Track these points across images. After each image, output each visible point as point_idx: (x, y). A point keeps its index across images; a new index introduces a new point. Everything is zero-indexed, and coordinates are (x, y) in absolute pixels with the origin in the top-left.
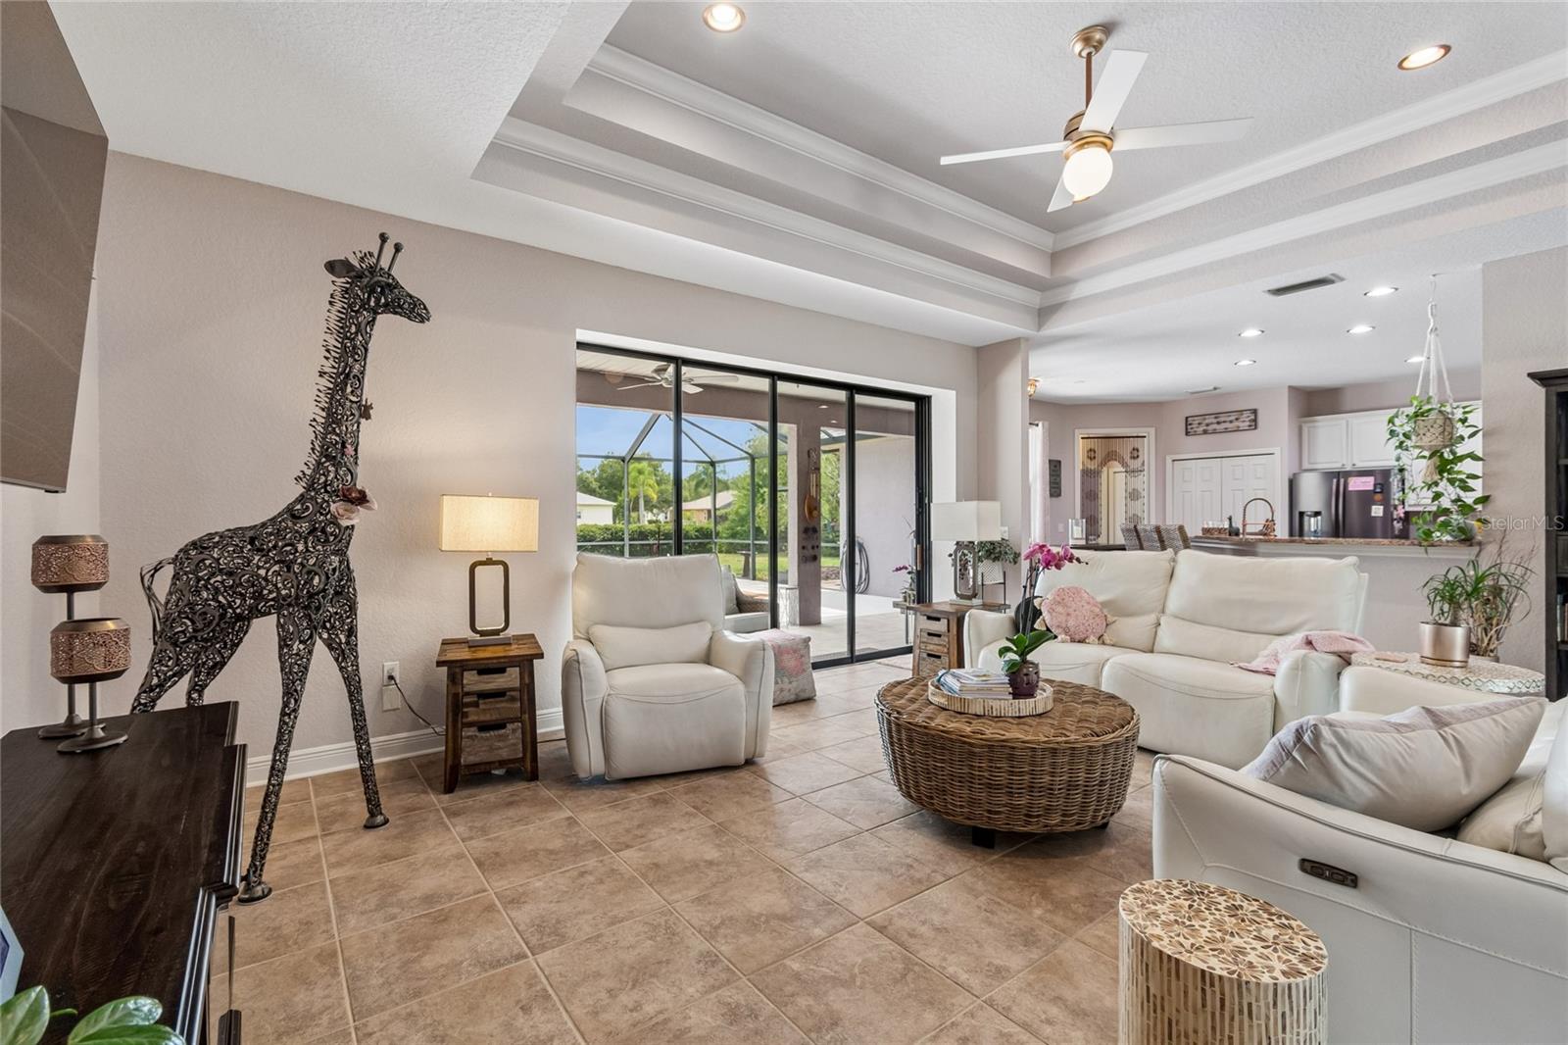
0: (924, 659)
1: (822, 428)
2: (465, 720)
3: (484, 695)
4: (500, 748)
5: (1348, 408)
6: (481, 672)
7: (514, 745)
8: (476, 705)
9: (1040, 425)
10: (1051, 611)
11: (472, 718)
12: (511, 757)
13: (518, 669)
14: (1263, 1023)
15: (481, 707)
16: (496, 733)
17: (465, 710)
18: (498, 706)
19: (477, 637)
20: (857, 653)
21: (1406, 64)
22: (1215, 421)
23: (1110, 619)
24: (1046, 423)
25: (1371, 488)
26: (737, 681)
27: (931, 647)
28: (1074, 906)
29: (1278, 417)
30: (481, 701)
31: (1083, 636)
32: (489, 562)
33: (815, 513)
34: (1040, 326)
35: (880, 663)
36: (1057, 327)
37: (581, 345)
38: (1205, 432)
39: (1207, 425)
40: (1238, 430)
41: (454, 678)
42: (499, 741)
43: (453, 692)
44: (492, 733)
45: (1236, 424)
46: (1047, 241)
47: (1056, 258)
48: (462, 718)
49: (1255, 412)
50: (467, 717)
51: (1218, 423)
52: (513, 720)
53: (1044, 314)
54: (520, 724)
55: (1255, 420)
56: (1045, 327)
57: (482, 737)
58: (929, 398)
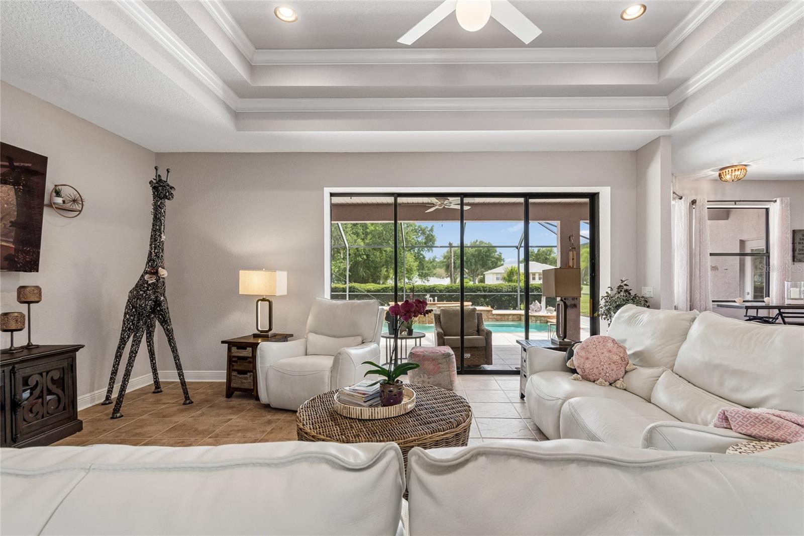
2: (233, 368)
3: (238, 358)
4: (244, 383)
6: (237, 348)
7: (250, 382)
8: (236, 362)
11: (235, 368)
12: (247, 388)
13: (251, 349)
15: (239, 363)
16: (244, 376)
17: (233, 363)
18: (245, 364)
24: (787, 198)
30: (238, 361)
32: (264, 300)
41: (229, 350)
42: (245, 380)
43: (229, 355)
44: (242, 376)
50: (234, 366)
52: (249, 372)
54: (252, 375)
57: (238, 377)
58: (598, 193)
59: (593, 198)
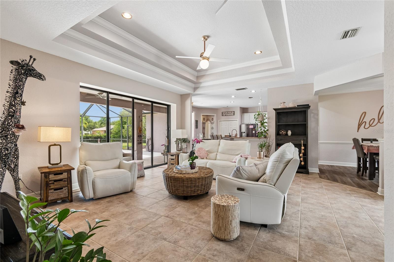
0: (170, 165)
1: (143, 111)
2: (50, 188)
3: (55, 181)
4: (61, 194)
5: (249, 112)
6: (55, 175)
7: (65, 193)
8: (53, 183)
9: (194, 112)
10: (197, 153)
11: (52, 187)
12: (64, 197)
13: (66, 173)
14: (231, 211)
15: (55, 184)
16: (60, 190)
17: (50, 185)
18: (60, 183)
19: (51, 166)
20: (153, 165)
21: (256, 53)
22: (227, 113)
23: (208, 154)
24: (195, 112)
25: (253, 128)
26: (128, 172)
27: (171, 162)
28: (203, 207)
29: (238, 113)
30: (55, 182)
31: (203, 158)
32: (55, 145)
33: (141, 132)
34: (194, 92)
35: (159, 167)
36: (197, 92)
37: (81, 87)
38: (225, 115)
39: (226, 114)
40: (231, 115)
41: (46, 177)
43: (46, 180)
44: (58, 191)
45: (231, 114)
46: (196, 74)
47: (198, 77)
48: (49, 188)
49: (234, 112)
50: (51, 187)
51: (228, 114)
52: (65, 187)
53: (195, 89)
54: (67, 188)
55: (234, 113)
56: (196, 91)
57: (55, 192)
58: (170, 105)
59: (169, 106)
